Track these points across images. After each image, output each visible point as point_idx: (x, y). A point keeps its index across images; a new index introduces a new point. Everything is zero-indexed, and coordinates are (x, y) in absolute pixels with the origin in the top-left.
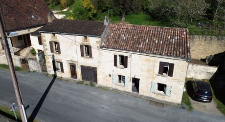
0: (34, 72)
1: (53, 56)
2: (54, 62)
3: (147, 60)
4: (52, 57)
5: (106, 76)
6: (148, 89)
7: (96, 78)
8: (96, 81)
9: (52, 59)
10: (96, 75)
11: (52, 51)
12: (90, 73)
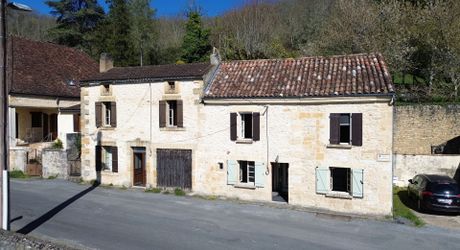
0: (51, 178)
1: (100, 134)
2: (98, 149)
3: (302, 116)
4: (95, 137)
5: (212, 169)
6: (309, 188)
7: (190, 176)
8: (189, 184)
9: (96, 143)
10: (188, 170)
11: (99, 124)
12: (177, 166)
